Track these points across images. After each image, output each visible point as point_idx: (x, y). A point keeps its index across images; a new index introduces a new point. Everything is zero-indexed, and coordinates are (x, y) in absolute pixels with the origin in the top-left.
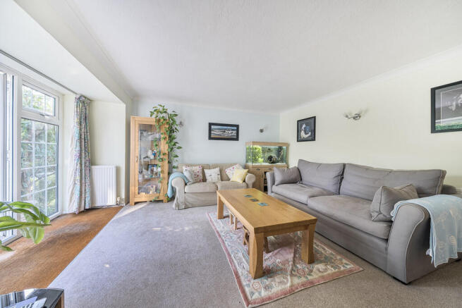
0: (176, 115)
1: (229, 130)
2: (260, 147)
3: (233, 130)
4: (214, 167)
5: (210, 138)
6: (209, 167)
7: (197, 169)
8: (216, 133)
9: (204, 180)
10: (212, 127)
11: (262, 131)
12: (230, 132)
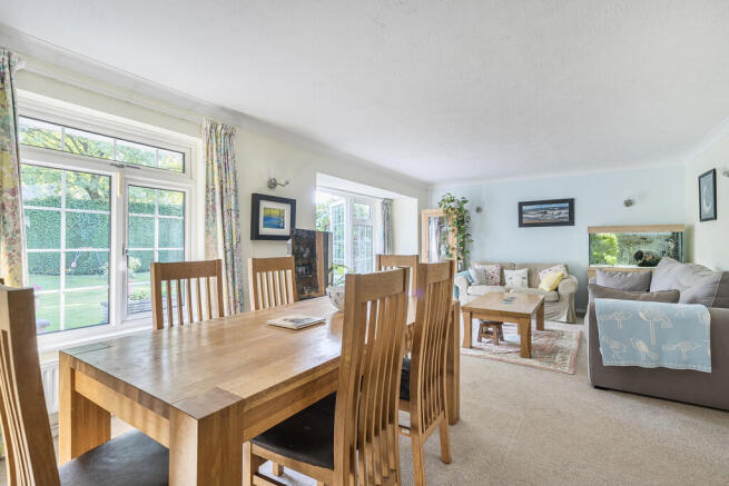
0: (465, 202)
1: (553, 209)
2: (614, 236)
3: (561, 208)
4: (522, 266)
5: (521, 225)
6: (513, 267)
7: (493, 269)
8: (530, 216)
9: (502, 283)
10: (524, 208)
11: (629, 203)
12: (555, 213)
